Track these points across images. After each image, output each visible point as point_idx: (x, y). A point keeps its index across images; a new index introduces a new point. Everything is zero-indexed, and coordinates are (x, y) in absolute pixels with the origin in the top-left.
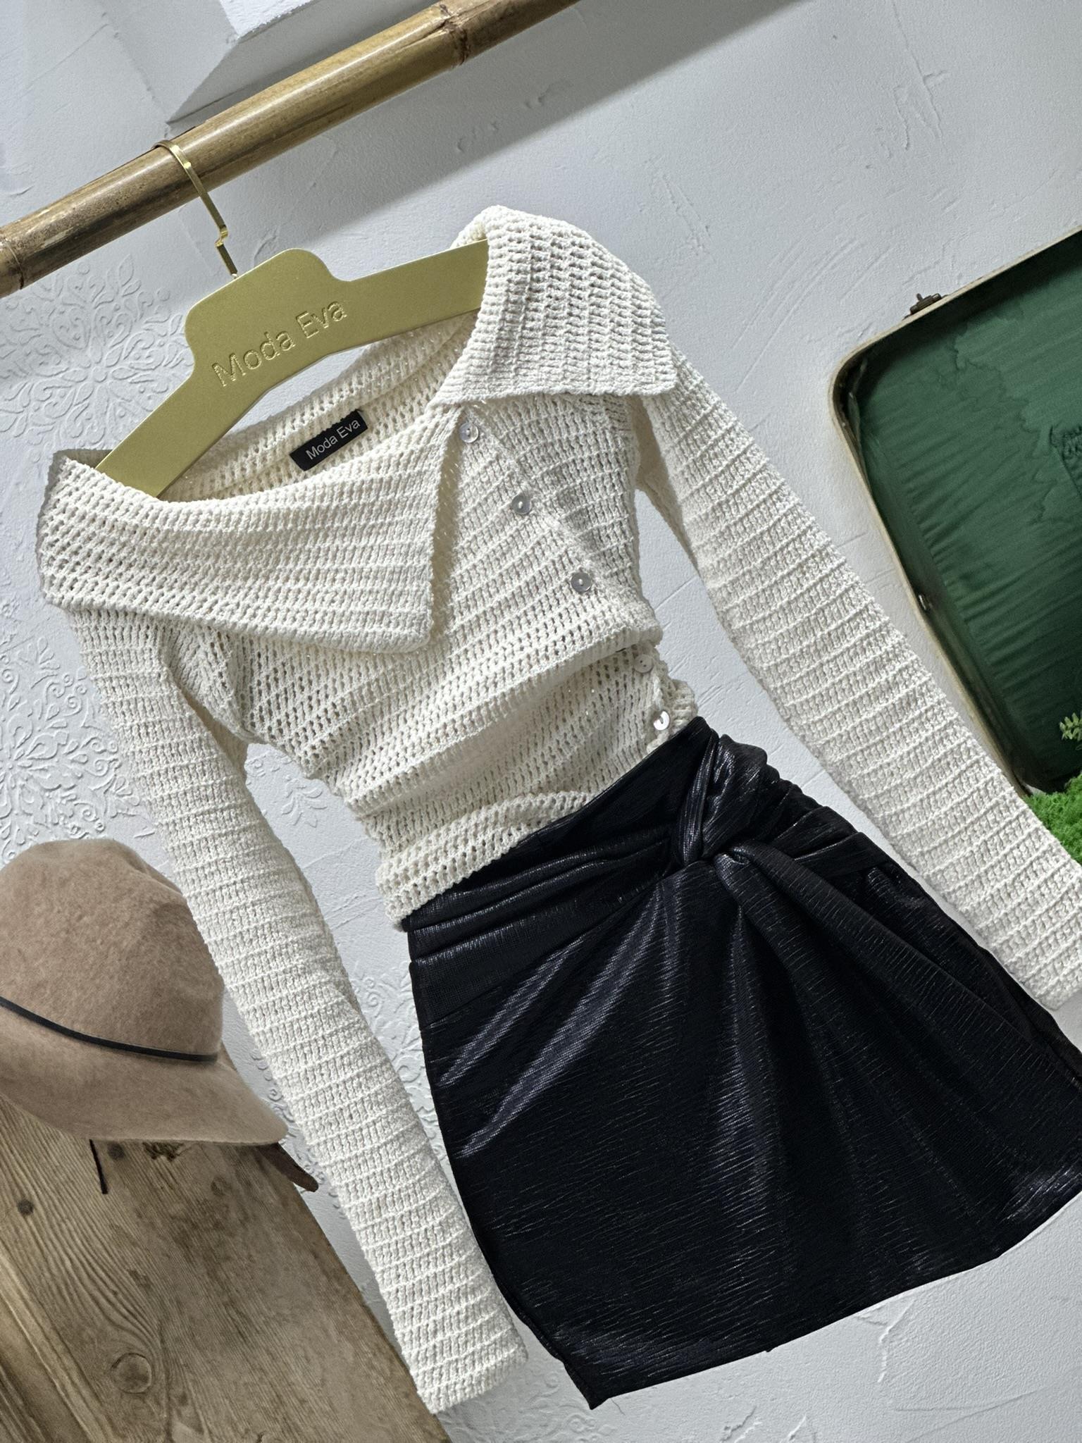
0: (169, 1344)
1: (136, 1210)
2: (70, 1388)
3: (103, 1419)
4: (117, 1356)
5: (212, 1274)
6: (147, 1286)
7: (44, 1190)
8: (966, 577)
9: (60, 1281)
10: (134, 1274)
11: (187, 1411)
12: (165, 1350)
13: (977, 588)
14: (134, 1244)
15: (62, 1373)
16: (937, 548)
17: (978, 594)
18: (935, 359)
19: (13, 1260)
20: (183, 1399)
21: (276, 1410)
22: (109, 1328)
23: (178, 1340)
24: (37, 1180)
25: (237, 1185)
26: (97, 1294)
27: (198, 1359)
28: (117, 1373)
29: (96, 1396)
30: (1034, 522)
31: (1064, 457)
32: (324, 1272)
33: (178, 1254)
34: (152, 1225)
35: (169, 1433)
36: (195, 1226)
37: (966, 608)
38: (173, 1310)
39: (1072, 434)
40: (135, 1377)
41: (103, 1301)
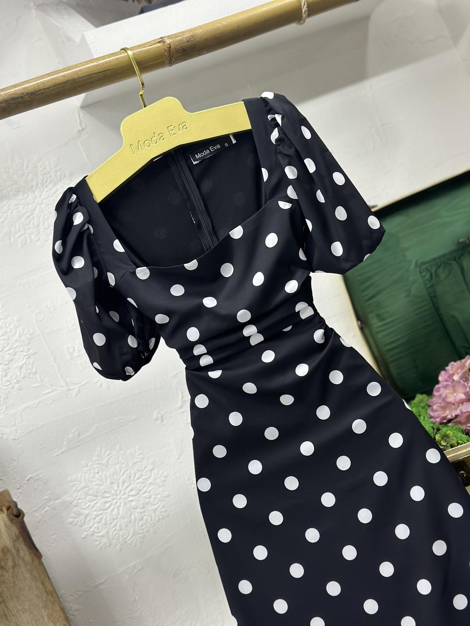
8: (378, 316)
13: (383, 320)
17: (382, 324)
25: (14, 551)
31: (420, 273)
32: (46, 592)
39: (425, 263)
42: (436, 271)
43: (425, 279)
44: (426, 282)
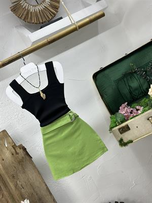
1: (14, 160)
2: (7, 178)
3: (10, 181)
4: (12, 175)
5: (22, 166)
7: (5, 158)
8: (105, 94)
10: (14, 166)
11: (19, 180)
12: (17, 174)
14: (14, 163)
16: (103, 92)
19: (2, 165)
21: (28, 180)
22: (11, 172)
25: (25, 157)
27: (20, 175)
29: (10, 178)
30: (112, 89)
31: (115, 83)
32: (33, 166)
33: (18, 164)
35: (17, 182)
36: (20, 162)
37: (106, 97)
38: (18, 170)
39: (115, 80)
42: (118, 82)
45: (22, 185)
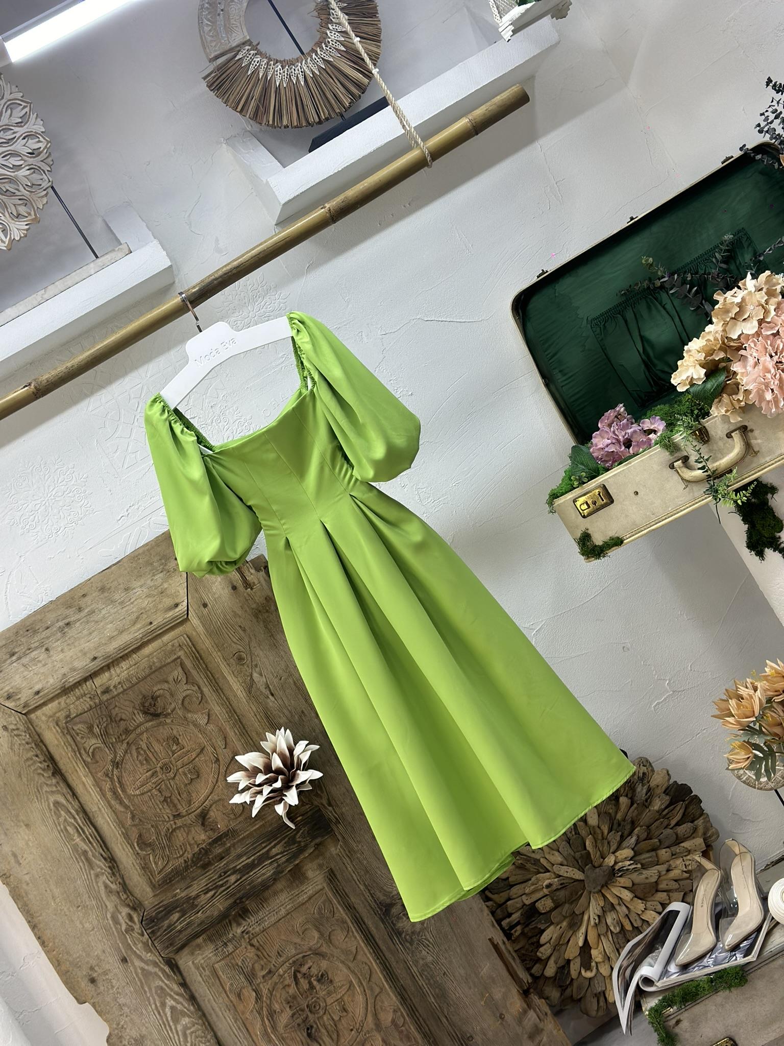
0: (252, 649)
1: (241, 606)
2: (220, 662)
3: (231, 672)
4: (234, 652)
5: (266, 627)
6: (244, 630)
7: (211, 600)
8: (560, 371)
9: (216, 628)
10: (240, 627)
11: (257, 670)
12: (250, 650)
13: (565, 375)
14: (240, 617)
15: (218, 658)
16: (550, 361)
17: (564, 378)
18: (548, 292)
19: (201, 622)
20: (256, 666)
21: (287, 669)
22: (233, 644)
23: (255, 647)
24: (208, 596)
26: (228, 633)
27: (261, 653)
28: (235, 657)
29: (228, 664)
30: (581, 352)
31: (592, 328)
33: (254, 620)
34: (246, 611)
35: (251, 676)
36: (260, 611)
37: (562, 382)
38: (253, 638)
39: (594, 319)
40: (240, 659)
41: (231, 636)
42: (604, 324)
43: (596, 333)
44: (597, 336)
45: (267, 687)
